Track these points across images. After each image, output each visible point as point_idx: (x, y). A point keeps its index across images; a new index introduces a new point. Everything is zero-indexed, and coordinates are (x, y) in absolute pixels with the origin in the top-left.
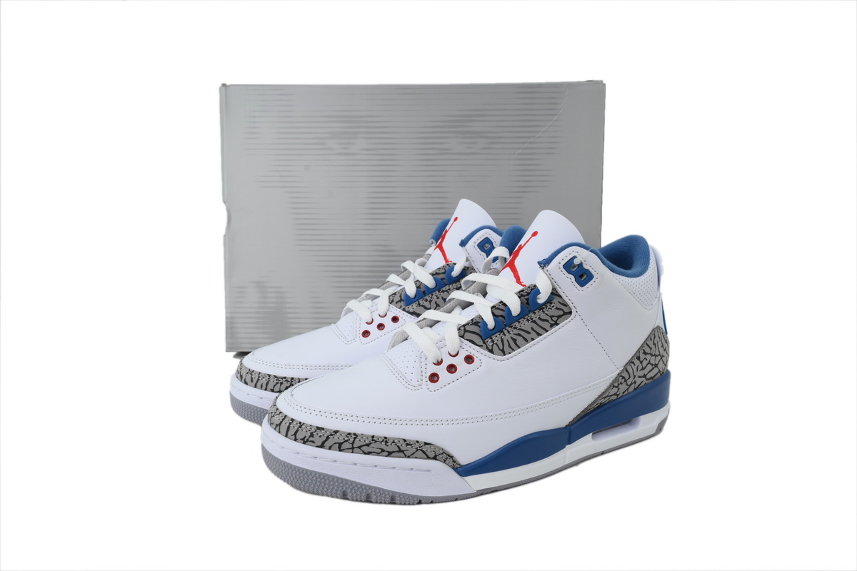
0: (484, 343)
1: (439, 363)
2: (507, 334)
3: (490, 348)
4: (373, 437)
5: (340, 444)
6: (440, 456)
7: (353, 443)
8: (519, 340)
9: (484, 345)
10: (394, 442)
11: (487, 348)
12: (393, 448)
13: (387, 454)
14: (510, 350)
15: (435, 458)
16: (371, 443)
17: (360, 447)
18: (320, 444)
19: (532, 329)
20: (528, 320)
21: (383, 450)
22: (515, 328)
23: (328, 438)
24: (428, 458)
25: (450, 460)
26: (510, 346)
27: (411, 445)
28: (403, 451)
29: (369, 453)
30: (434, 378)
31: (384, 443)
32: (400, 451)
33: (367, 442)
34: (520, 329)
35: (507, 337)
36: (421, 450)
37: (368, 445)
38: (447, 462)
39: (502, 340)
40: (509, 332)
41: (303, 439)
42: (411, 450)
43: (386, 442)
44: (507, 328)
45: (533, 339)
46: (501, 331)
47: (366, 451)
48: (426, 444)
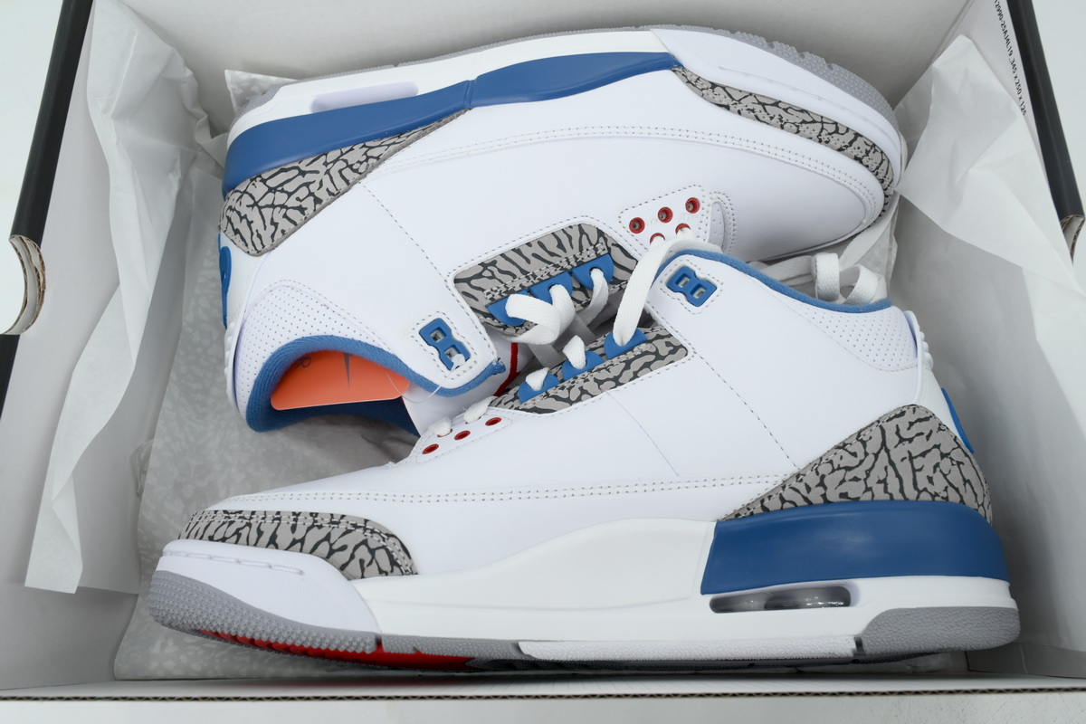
0: (609, 249)
1: (681, 227)
2: (571, 258)
3: (601, 240)
4: (798, 132)
5: (837, 131)
6: (705, 86)
7: (822, 129)
8: (552, 246)
9: (609, 245)
10: (772, 118)
11: (606, 240)
12: (772, 110)
13: (780, 105)
14: (569, 231)
15: (714, 86)
16: (801, 123)
17: (814, 122)
18: (859, 138)
19: (528, 261)
20: (534, 276)
21: (786, 110)
22: (556, 266)
23: (851, 143)
24: (724, 88)
25: (693, 79)
26: (570, 238)
27: (748, 109)
28: (760, 103)
29: (802, 111)
30: (693, 205)
31: (784, 119)
32: (763, 105)
33: (804, 126)
34: (550, 263)
35: (572, 252)
36: (733, 99)
37: (804, 122)
38: (695, 78)
39: (581, 249)
40: (568, 261)
41: (875, 151)
42: (749, 102)
43: (781, 120)
44: (569, 267)
45: (529, 244)
46: (580, 264)
47: (806, 115)
48: (727, 107)
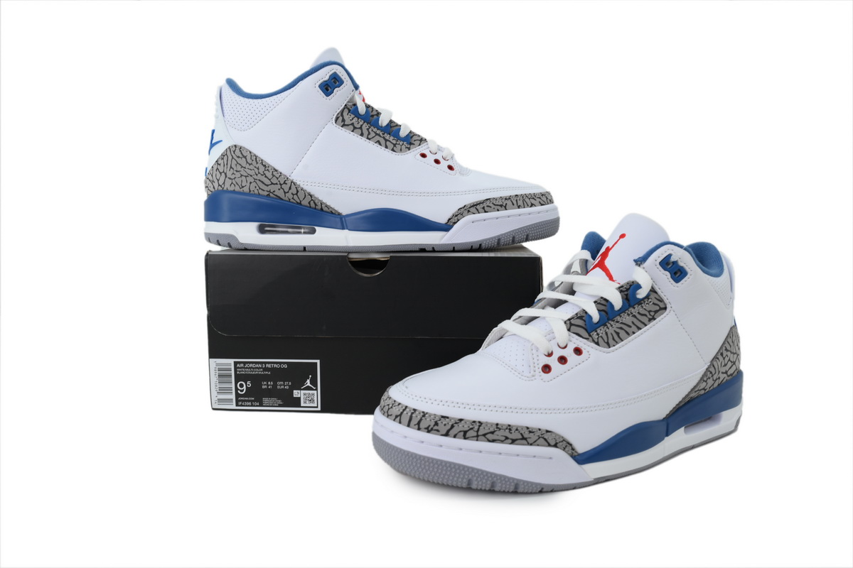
0: (590, 336)
1: (550, 355)
2: (610, 328)
3: (596, 341)
4: (497, 424)
5: (465, 432)
6: (561, 444)
7: (478, 431)
8: (622, 333)
9: (590, 338)
10: (517, 430)
11: (593, 341)
12: (516, 435)
13: (510, 441)
14: (614, 343)
15: (555, 446)
16: (495, 431)
17: (484, 435)
18: (444, 433)
19: (633, 323)
20: (628, 315)
21: (507, 438)
22: (617, 322)
23: (452, 426)
24: (549, 445)
25: (569, 448)
26: (613, 339)
27: (533, 432)
28: (526, 439)
29: (493, 441)
30: (547, 369)
31: (507, 431)
32: (524, 438)
33: (492, 430)
34: (622, 323)
35: (611, 331)
36: (543, 438)
37: (492, 433)
38: (566, 449)
39: (606, 333)
40: (612, 326)
41: (427, 428)
42: (533, 438)
43: (510, 430)
44: (610, 322)
45: (634, 333)
46: (605, 325)
47: (490, 439)
48: (547, 431)
